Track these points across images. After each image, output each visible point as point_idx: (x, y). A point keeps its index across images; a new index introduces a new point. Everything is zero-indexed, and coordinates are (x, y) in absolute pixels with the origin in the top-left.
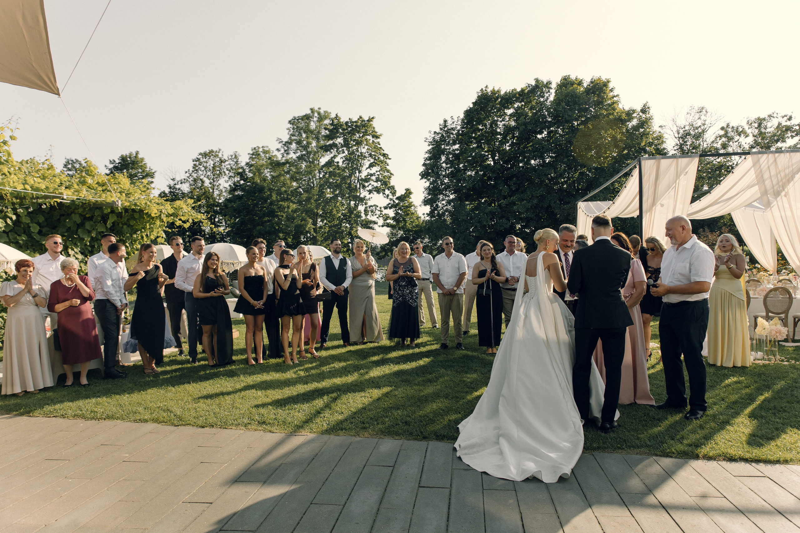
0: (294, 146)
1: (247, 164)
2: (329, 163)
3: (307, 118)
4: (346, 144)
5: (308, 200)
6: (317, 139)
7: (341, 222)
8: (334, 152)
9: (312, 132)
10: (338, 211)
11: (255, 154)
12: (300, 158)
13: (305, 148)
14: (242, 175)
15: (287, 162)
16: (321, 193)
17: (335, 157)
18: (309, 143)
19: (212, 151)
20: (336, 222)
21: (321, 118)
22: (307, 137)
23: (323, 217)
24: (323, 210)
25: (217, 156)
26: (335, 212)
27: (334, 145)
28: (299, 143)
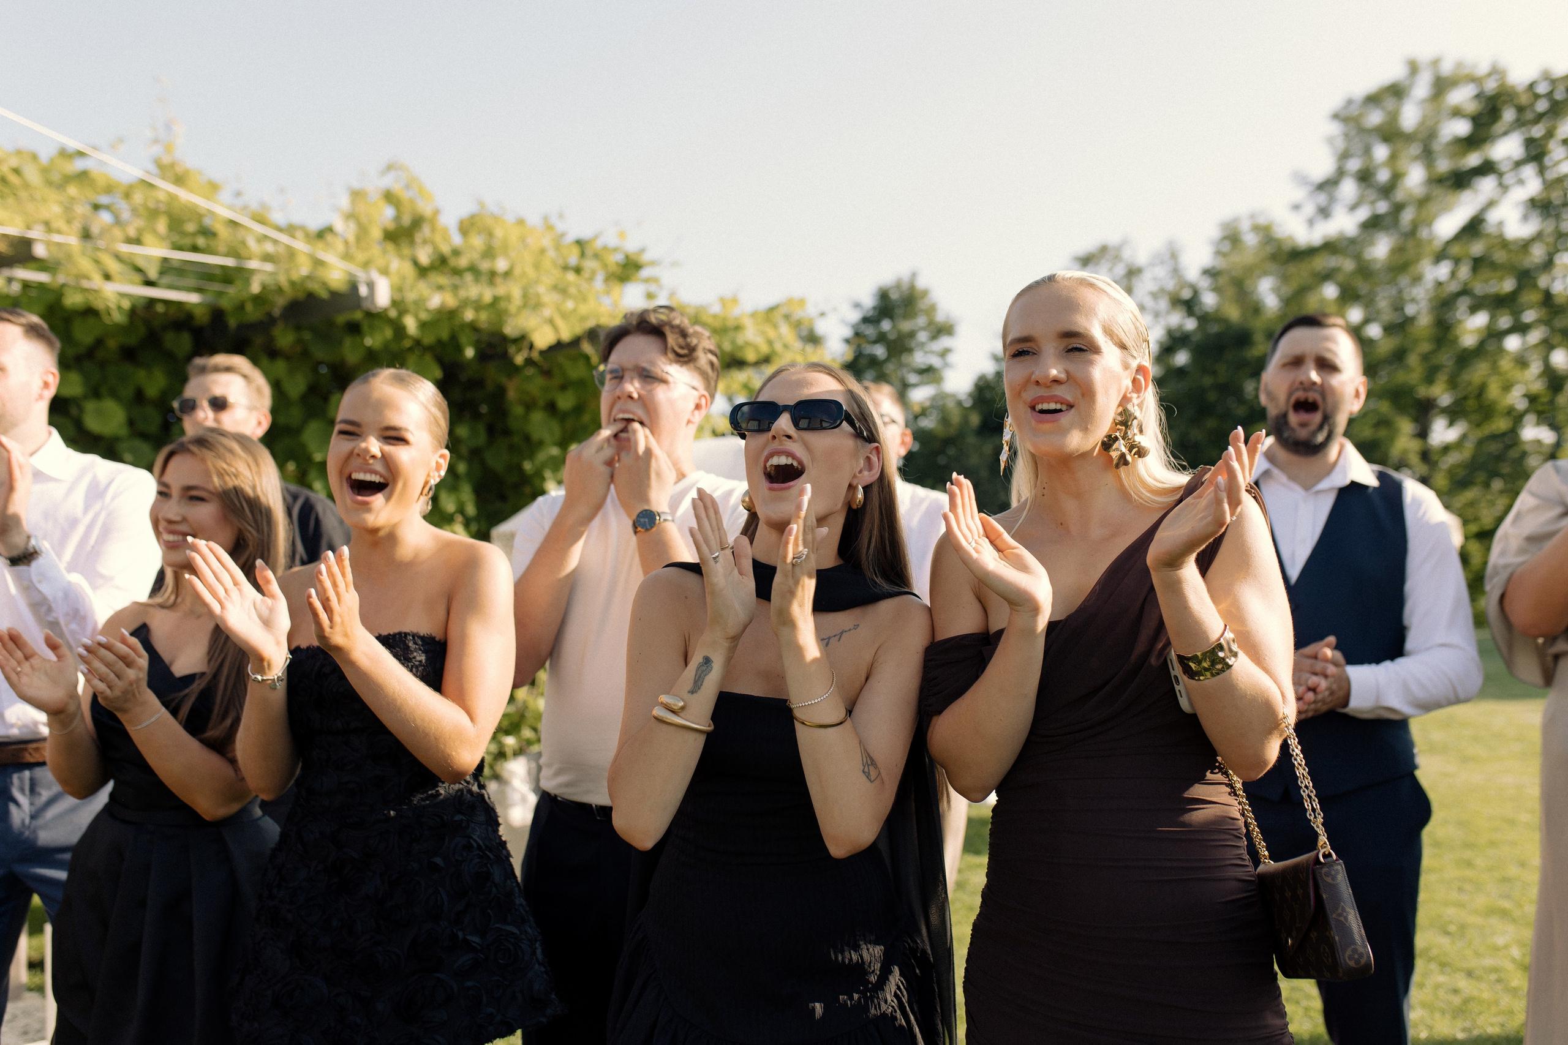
0: (1349, 189)
1: (1209, 272)
2: (1473, 228)
3: (1396, 92)
4: (1535, 153)
5: (1399, 356)
6: (1427, 156)
7: (1517, 419)
8: (1487, 185)
9: (1409, 138)
10: (1507, 387)
11: (1232, 238)
12: (1373, 224)
13: (1387, 191)
14: (1189, 306)
15: (1330, 247)
16: (1444, 329)
17: (1491, 204)
18: (1397, 177)
19: (1104, 249)
20: (1501, 424)
21: (1441, 86)
22: (1393, 158)
23: (1454, 414)
24: (1453, 384)
25: (1117, 258)
26: (1493, 391)
27: (1487, 168)
28: (1365, 177)
